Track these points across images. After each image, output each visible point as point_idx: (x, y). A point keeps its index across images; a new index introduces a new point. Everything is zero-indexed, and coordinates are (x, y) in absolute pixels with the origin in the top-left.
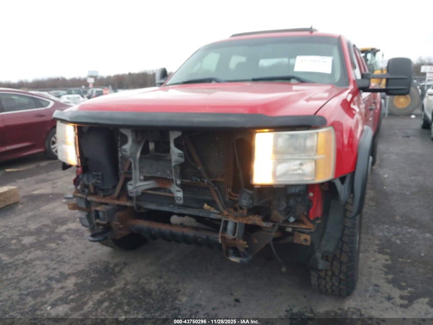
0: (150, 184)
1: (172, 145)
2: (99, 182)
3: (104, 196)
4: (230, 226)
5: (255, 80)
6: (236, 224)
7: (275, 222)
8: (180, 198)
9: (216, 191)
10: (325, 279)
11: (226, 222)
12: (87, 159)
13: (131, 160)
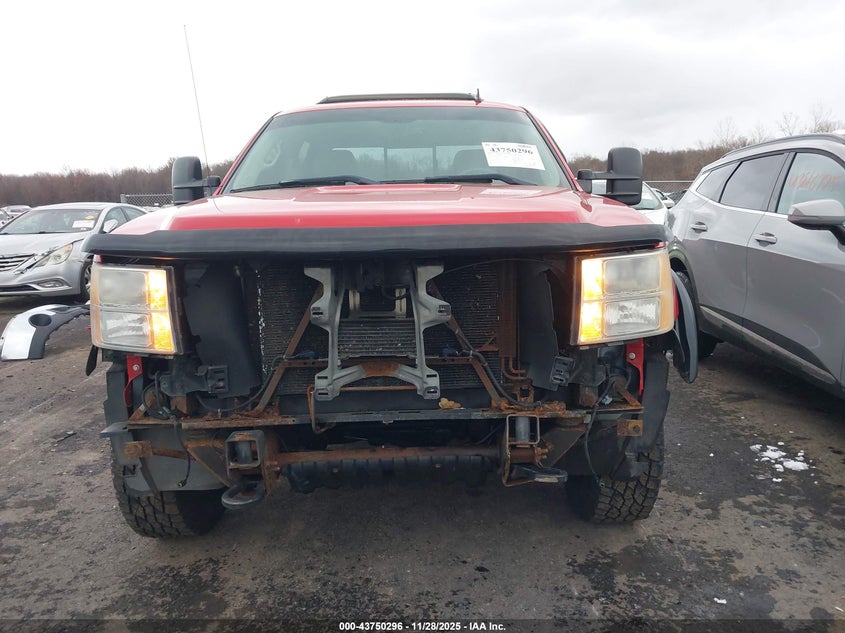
0: (354, 373)
1: (422, 293)
2: (221, 384)
3: (225, 415)
4: (523, 426)
5: (428, 181)
6: (532, 421)
7: (588, 407)
8: (435, 388)
9: (485, 369)
10: (623, 496)
11: (513, 421)
12: (197, 339)
13: (328, 329)
